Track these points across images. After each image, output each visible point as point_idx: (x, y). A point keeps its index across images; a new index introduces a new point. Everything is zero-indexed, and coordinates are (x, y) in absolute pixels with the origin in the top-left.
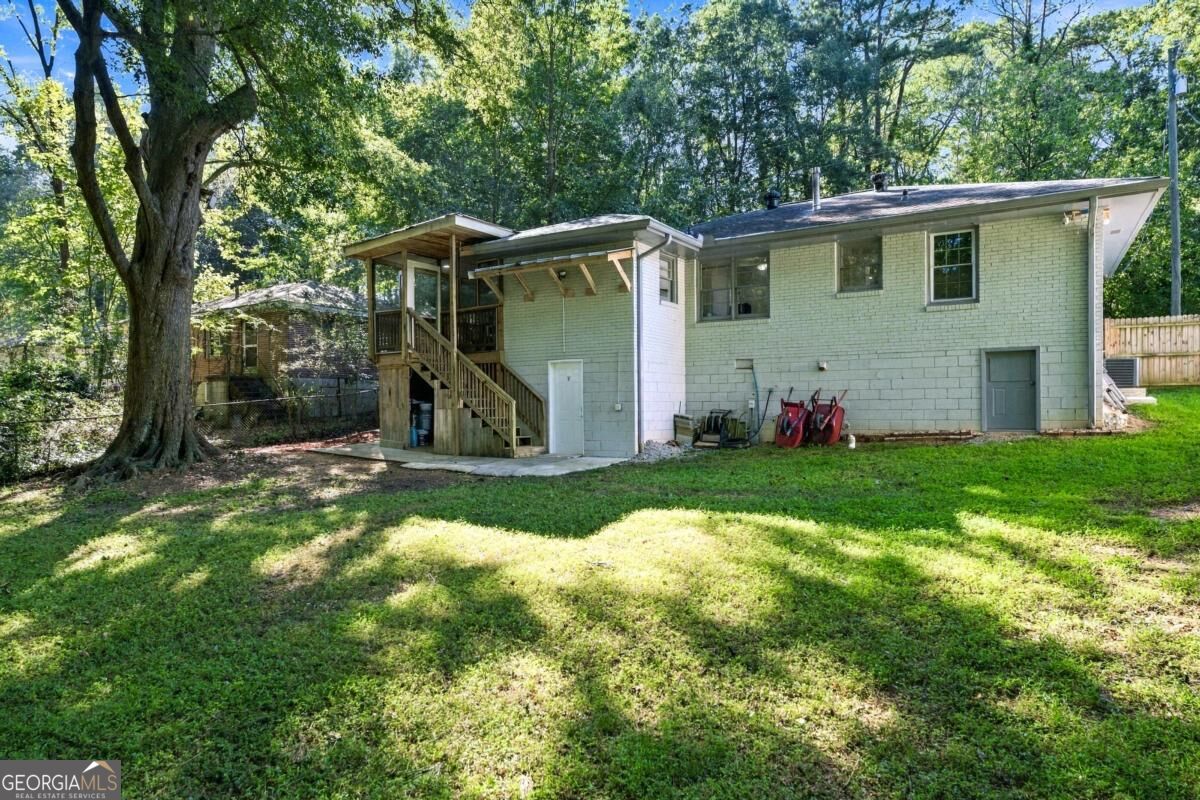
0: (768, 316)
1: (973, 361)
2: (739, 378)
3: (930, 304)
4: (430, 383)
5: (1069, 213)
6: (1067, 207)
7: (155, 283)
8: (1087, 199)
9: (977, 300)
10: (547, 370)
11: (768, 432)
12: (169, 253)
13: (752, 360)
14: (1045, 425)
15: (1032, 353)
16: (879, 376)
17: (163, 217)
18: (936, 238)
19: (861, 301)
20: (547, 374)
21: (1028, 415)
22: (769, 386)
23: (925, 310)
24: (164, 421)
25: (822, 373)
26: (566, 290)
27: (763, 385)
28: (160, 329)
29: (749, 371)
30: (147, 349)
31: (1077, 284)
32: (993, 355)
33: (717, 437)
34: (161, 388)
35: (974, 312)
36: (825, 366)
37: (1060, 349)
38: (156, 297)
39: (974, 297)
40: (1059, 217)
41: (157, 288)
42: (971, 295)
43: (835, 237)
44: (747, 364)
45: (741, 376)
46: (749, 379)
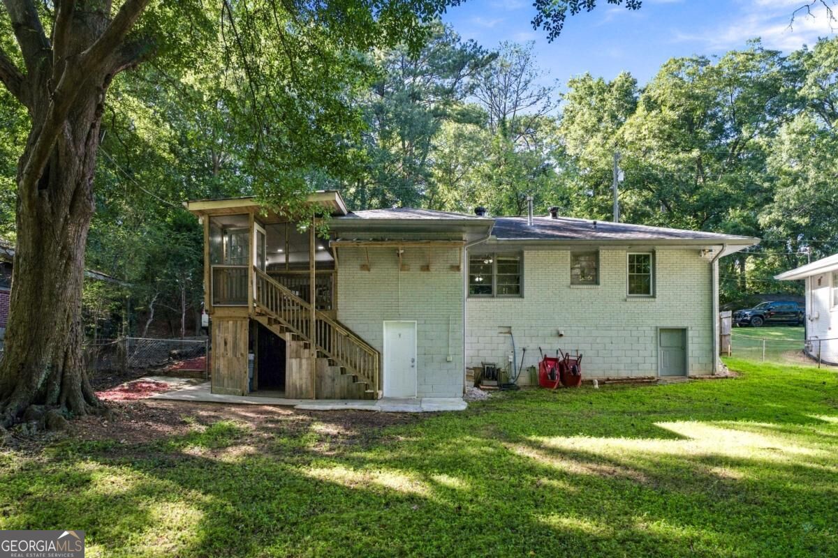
0: (522, 297)
1: (652, 334)
2: (502, 339)
3: (628, 297)
4: (281, 336)
5: (704, 250)
6: (702, 247)
7: (63, 214)
8: (722, 244)
9: (654, 297)
10: (382, 328)
11: (523, 379)
12: (78, 185)
13: (510, 327)
14: (691, 373)
15: (683, 331)
16: (598, 341)
17: (75, 144)
18: (630, 256)
19: (585, 291)
20: (382, 331)
21: (682, 367)
22: (523, 346)
23: (626, 300)
24: (64, 366)
25: (562, 338)
26: (403, 265)
27: (518, 346)
28: (67, 264)
29: (508, 335)
30: (52, 285)
31: (707, 292)
32: (663, 330)
33: (495, 383)
34: (62, 330)
35: (653, 304)
36: (563, 333)
37: (698, 328)
38: (64, 228)
39: (651, 294)
40: (699, 252)
41: (66, 219)
42: (649, 293)
43: (569, 247)
44: (507, 330)
45: (503, 338)
46: (509, 341)
